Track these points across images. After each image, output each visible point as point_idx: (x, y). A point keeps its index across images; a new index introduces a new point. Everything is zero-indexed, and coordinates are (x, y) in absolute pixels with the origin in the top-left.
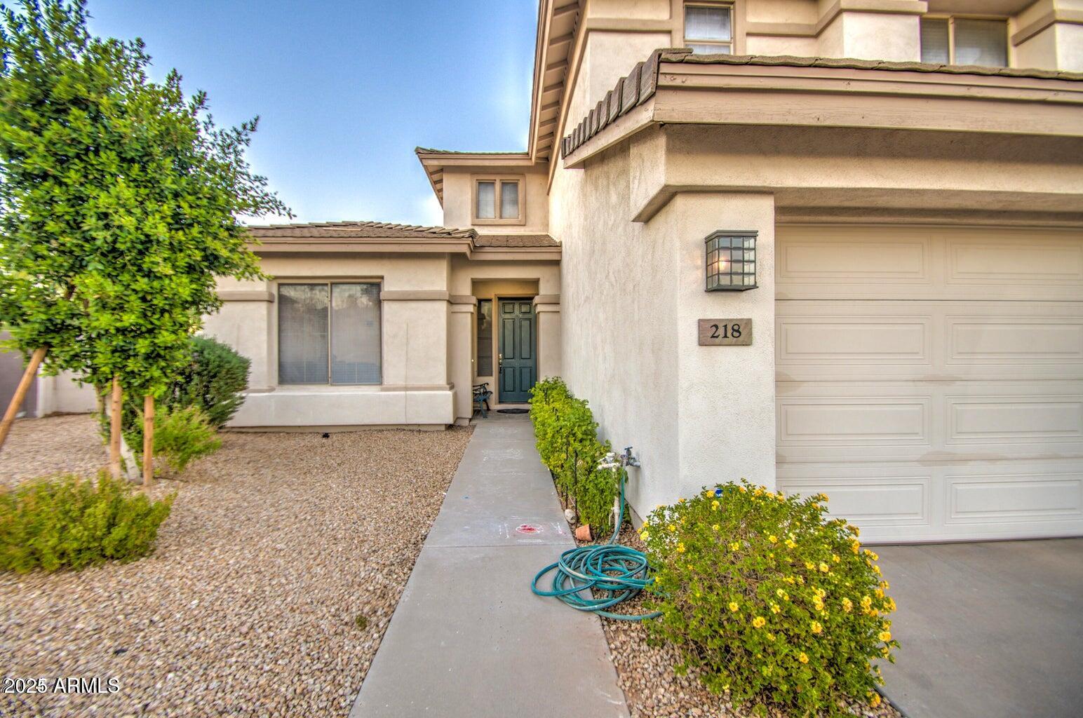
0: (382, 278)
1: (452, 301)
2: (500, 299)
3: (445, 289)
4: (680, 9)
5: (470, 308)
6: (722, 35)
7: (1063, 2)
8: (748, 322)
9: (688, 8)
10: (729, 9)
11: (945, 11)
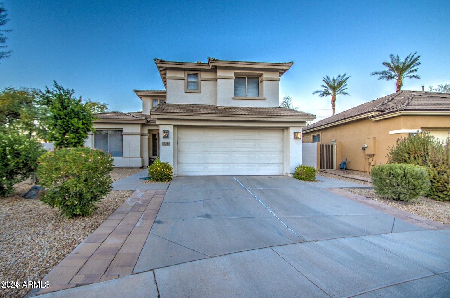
0: (123, 129)
1: (142, 135)
3: (139, 132)
4: (186, 74)
5: (147, 137)
6: (196, 81)
7: (266, 76)
8: (169, 142)
9: (189, 75)
10: (197, 75)
11: (245, 75)
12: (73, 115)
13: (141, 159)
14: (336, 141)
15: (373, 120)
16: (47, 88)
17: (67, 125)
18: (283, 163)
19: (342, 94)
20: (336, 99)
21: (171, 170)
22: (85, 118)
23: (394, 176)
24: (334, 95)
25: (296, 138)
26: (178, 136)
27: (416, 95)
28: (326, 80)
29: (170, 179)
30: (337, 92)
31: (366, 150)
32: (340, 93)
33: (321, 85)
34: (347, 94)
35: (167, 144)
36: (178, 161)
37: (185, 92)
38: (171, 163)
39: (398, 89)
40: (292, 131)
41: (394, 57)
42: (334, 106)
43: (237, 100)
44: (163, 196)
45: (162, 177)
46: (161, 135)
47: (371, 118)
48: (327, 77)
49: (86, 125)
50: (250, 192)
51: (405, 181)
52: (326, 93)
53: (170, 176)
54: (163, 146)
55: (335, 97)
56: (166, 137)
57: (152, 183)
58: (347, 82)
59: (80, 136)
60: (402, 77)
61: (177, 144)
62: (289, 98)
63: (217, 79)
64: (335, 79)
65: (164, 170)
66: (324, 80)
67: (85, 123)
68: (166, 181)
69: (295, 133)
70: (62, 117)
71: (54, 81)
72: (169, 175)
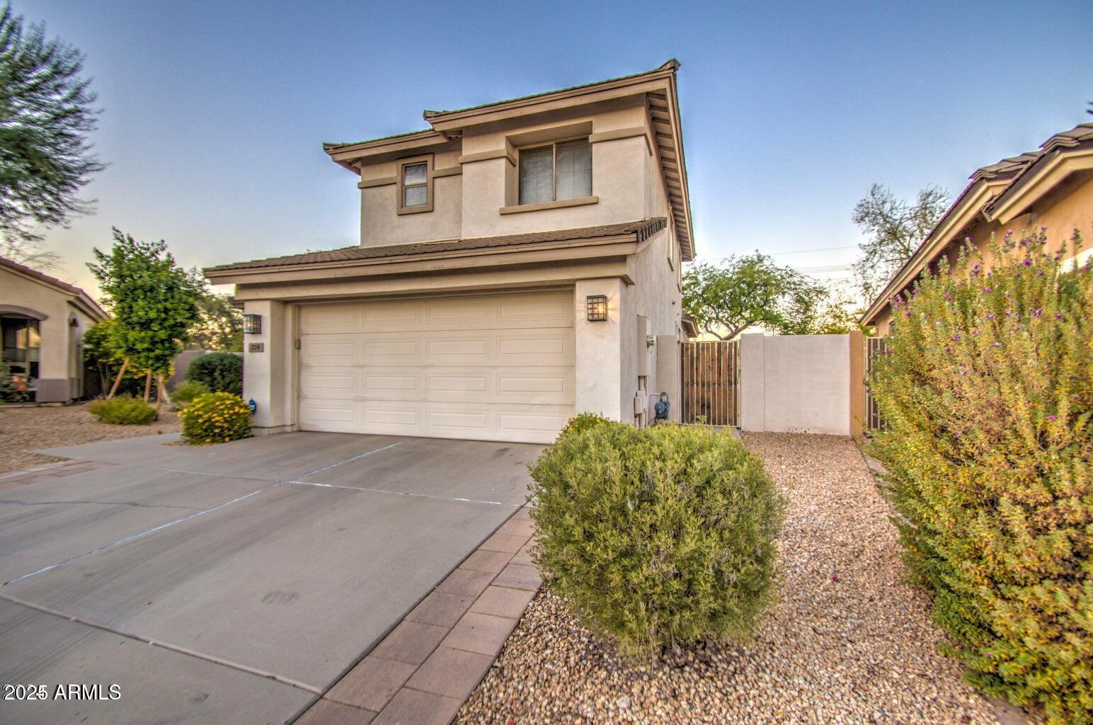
4: (401, 169)
6: (422, 180)
7: (600, 127)
8: (263, 344)
9: (406, 168)
10: (426, 165)
11: (549, 140)
15: (1004, 220)
25: (595, 318)
26: (299, 329)
35: (257, 348)
36: (298, 393)
40: (582, 294)
43: (514, 216)
47: (990, 209)
54: (250, 354)
56: (257, 331)
63: (462, 165)
69: (590, 300)
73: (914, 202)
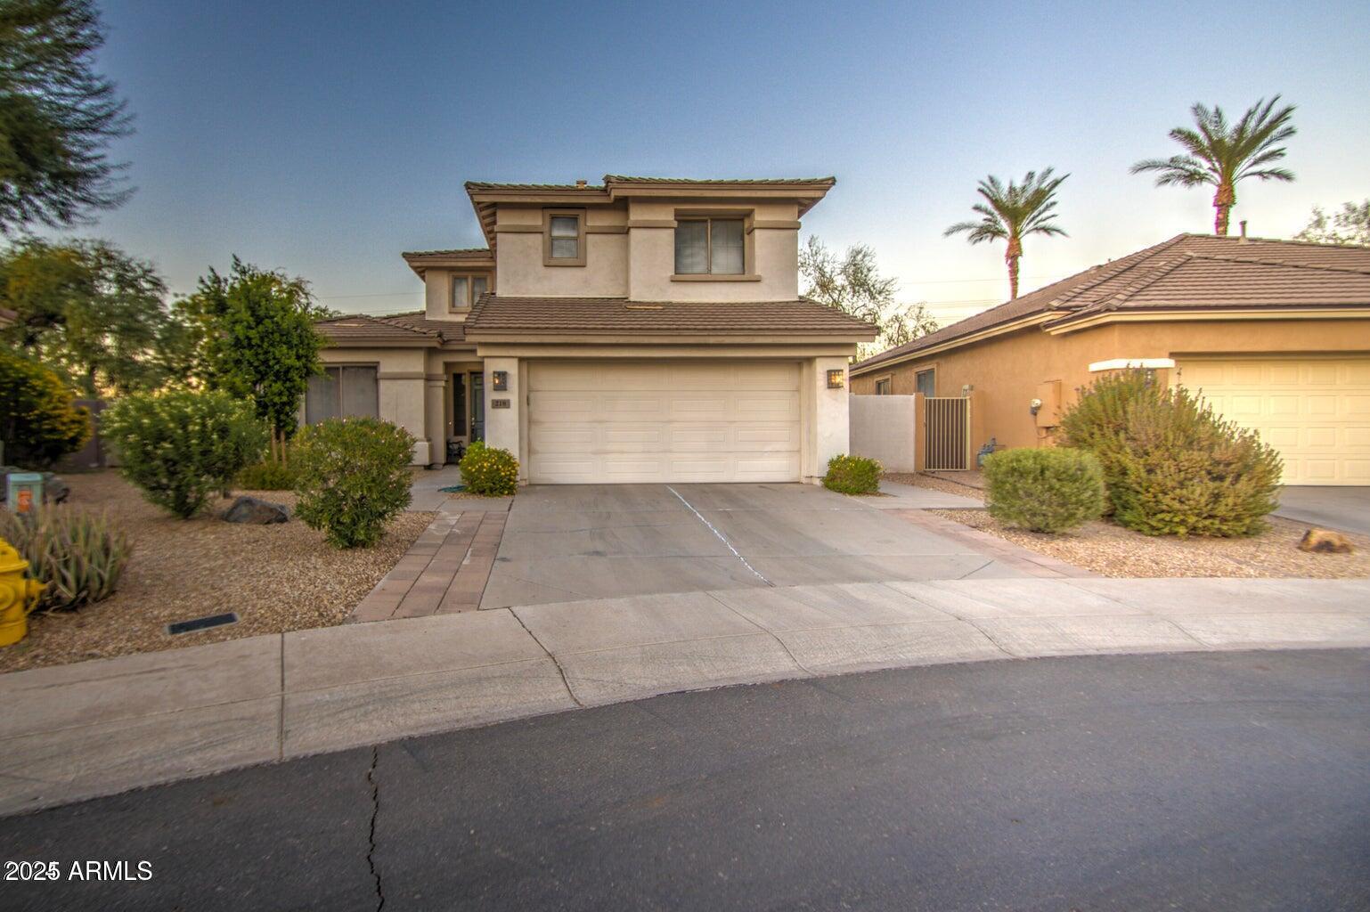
0: (378, 363)
1: (429, 378)
2: (472, 373)
3: (422, 370)
4: (548, 219)
5: (443, 384)
6: (572, 234)
7: (761, 216)
8: (509, 401)
9: (553, 218)
10: (577, 218)
11: (706, 216)
12: (277, 336)
13: (427, 444)
14: (972, 388)
15: (1053, 333)
16: (212, 270)
17: (265, 362)
18: (799, 451)
19: (1043, 234)
20: (1020, 250)
21: (514, 468)
22: (302, 343)
23: (1021, 475)
24: (1015, 237)
25: (832, 386)
26: (529, 386)
27: (1195, 255)
28: (988, 188)
29: (511, 491)
30: (1026, 225)
31: (1040, 413)
32: (1036, 229)
33: (973, 205)
34: (1058, 231)
35: (504, 404)
36: (529, 449)
37: (546, 266)
38: (514, 452)
39: (1221, 216)
40: (821, 367)
41: (1205, 112)
42: (1014, 271)
43: (683, 284)
44: (503, 522)
45: (494, 483)
46: (489, 382)
47: (1047, 326)
48: (992, 180)
49: (304, 360)
50: (700, 516)
51: (1042, 485)
52: (987, 231)
53: (512, 483)
54: (492, 410)
55: (1019, 244)
56: (502, 387)
57: (471, 498)
58: (1059, 194)
59: (294, 387)
60: (1234, 176)
61: (526, 405)
62: (865, 249)
63: (629, 228)
64: (1018, 184)
65: (498, 469)
66: (981, 191)
67: (302, 356)
68: (502, 493)
69: (831, 373)
70: (254, 342)
71: (235, 257)
72: (510, 480)
73: (843, 257)
